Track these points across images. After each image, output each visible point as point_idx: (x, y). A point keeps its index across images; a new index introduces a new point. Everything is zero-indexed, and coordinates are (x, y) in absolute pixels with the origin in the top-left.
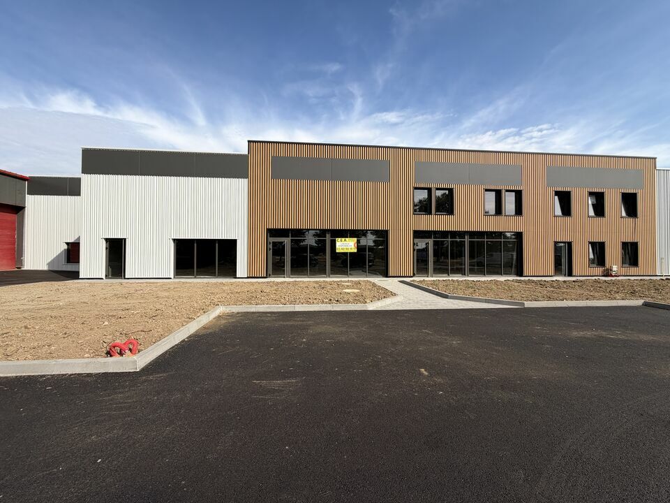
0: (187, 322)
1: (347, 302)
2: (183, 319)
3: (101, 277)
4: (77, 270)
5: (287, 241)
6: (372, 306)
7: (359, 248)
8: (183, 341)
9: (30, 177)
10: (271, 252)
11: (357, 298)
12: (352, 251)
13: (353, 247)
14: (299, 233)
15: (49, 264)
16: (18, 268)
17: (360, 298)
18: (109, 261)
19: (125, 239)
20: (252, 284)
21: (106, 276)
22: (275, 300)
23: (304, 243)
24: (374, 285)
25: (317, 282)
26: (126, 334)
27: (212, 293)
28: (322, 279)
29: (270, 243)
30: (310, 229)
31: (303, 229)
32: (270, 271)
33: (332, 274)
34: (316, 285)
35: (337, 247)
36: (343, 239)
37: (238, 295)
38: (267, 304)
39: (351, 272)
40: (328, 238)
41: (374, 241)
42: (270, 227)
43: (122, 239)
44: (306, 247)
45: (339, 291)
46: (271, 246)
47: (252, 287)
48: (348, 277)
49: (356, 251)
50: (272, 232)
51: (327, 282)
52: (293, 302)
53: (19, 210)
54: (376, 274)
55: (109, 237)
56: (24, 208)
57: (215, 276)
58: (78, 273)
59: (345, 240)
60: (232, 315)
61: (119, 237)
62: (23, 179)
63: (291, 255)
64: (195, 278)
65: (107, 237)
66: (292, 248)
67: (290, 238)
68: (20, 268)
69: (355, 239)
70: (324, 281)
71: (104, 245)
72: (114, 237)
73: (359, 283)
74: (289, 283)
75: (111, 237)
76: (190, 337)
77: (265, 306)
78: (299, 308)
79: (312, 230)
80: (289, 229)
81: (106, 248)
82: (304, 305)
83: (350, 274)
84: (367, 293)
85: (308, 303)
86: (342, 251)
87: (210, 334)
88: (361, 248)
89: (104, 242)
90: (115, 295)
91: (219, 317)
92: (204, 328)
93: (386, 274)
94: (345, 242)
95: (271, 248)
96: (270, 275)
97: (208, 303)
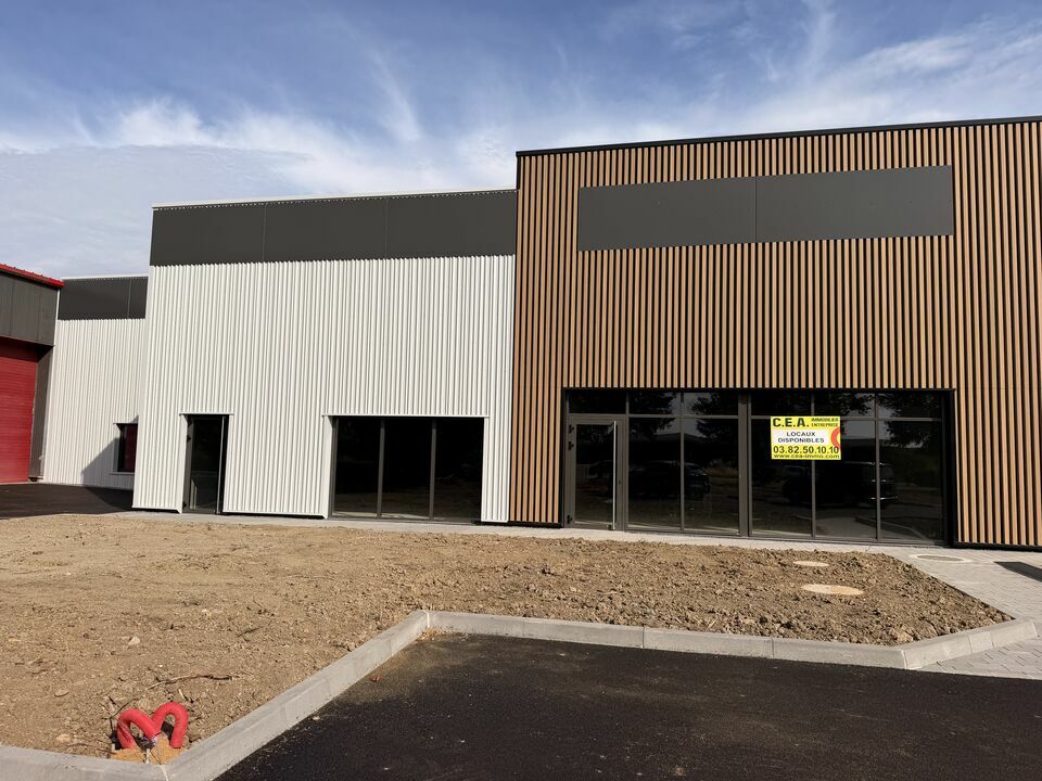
0: (329, 659)
1: (824, 632)
2: (321, 647)
3: (173, 508)
4: (128, 488)
5: (619, 424)
6: (920, 657)
7: (847, 447)
8: (307, 722)
9: (66, 281)
10: (572, 455)
11: (858, 621)
12: (824, 457)
13: (828, 443)
14: (652, 400)
15: (85, 472)
16: (33, 479)
17: (866, 621)
18: (192, 469)
19: (227, 416)
20: (519, 543)
21: (184, 505)
22: (583, 605)
23: (666, 431)
24: (912, 574)
25: (709, 551)
26: (169, 682)
27: (410, 567)
28: (726, 543)
29: (571, 429)
30: (686, 390)
31: (666, 390)
32: (570, 509)
33: (756, 525)
34: (709, 562)
35: (774, 442)
36: (795, 419)
37: (476, 578)
38: (559, 615)
39: (823, 523)
40: (744, 415)
41: (893, 426)
42: (573, 383)
43: (220, 416)
44: (673, 442)
45: (789, 590)
46: (572, 438)
47: (517, 554)
48: (813, 539)
49: (837, 456)
50: (578, 399)
51: (741, 552)
52: (639, 617)
53: (40, 352)
54: (908, 533)
55: (196, 412)
56: (50, 348)
57: (427, 513)
58: (129, 494)
59: (801, 423)
60: (454, 643)
61: (215, 412)
62: (52, 285)
63: (631, 462)
64: (379, 518)
65: (191, 412)
66: (631, 444)
67: (627, 416)
68: (35, 479)
69: (836, 420)
70: (734, 550)
71: (183, 429)
72: (204, 412)
73: (853, 562)
74: (624, 548)
75: (200, 412)
76: (329, 708)
77: (552, 621)
78: (658, 639)
79: (693, 390)
80: (625, 390)
81: (188, 438)
82: (674, 630)
83: (820, 531)
84: (890, 604)
85: (687, 623)
86: (791, 456)
87: (387, 702)
88: (852, 448)
89: (185, 423)
90: (187, 557)
91: (419, 646)
92: (372, 680)
93: (947, 535)
94: (801, 429)
95: (574, 442)
96: (569, 519)
97: (393, 599)
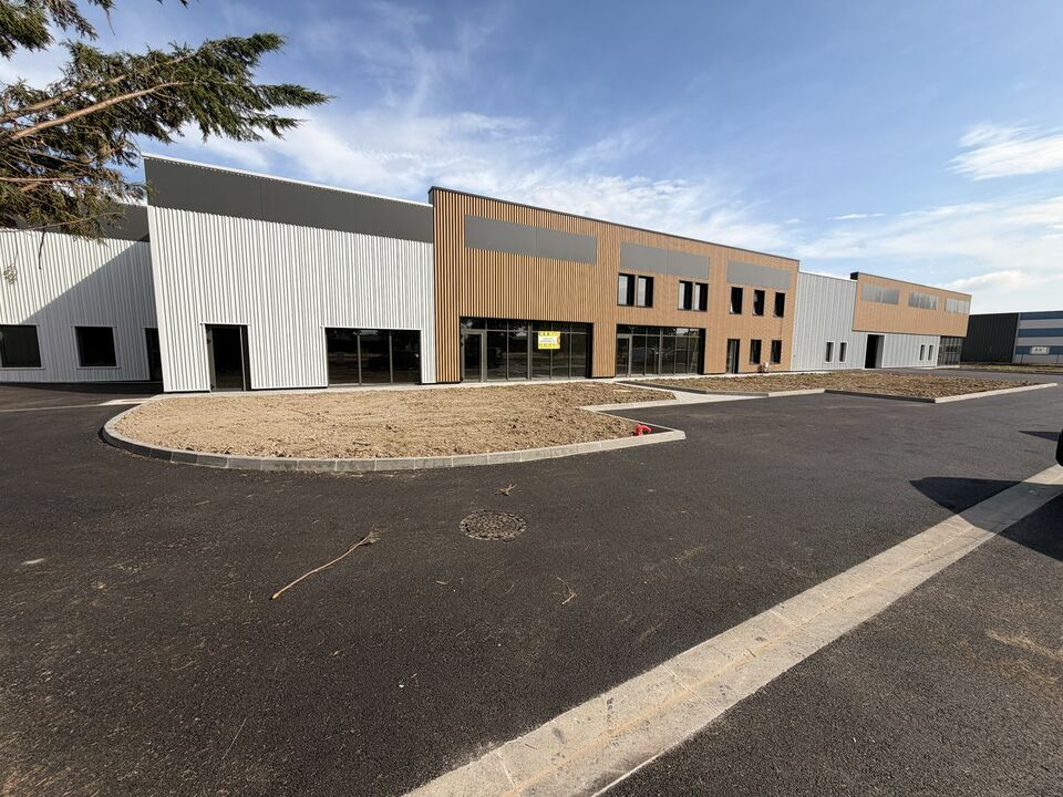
3: (202, 389)
5: (483, 334)
7: (562, 344)
12: (555, 347)
13: (556, 342)
19: (246, 326)
21: (212, 387)
29: (464, 336)
32: (463, 374)
33: (533, 375)
35: (539, 342)
36: (543, 333)
40: (530, 331)
43: (240, 326)
46: (464, 340)
49: (559, 347)
55: (212, 323)
57: (389, 381)
59: (548, 334)
61: (235, 323)
64: (361, 386)
65: (208, 323)
66: (489, 344)
67: (487, 330)
69: (559, 333)
71: (203, 335)
72: (223, 323)
75: (220, 323)
80: (488, 318)
81: (208, 341)
86: (545, 348)
89: (203, 331)
93: (588, 375)
94: (548, 337)
95: (463, 343)
96: (462, 379)
